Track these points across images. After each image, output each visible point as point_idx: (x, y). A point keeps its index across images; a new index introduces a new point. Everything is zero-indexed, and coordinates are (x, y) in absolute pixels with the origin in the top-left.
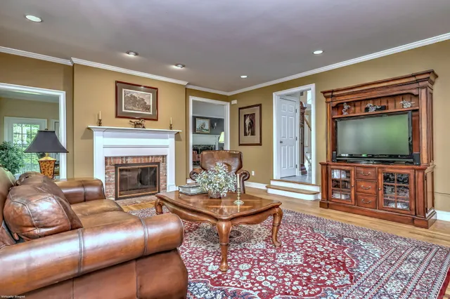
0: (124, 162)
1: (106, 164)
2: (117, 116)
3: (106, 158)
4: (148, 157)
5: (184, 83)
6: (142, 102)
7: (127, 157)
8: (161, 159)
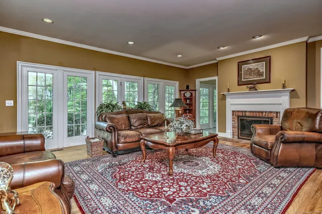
0: (244, 115)
1: (233, 115)
2: (239, 85)
3: (233, 111)
4: (262, 112)
5: (305, 39)
6: (256, 71)
7: (245, 112)
8: (275, 115)
